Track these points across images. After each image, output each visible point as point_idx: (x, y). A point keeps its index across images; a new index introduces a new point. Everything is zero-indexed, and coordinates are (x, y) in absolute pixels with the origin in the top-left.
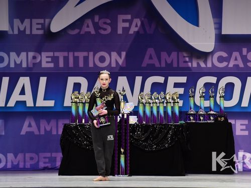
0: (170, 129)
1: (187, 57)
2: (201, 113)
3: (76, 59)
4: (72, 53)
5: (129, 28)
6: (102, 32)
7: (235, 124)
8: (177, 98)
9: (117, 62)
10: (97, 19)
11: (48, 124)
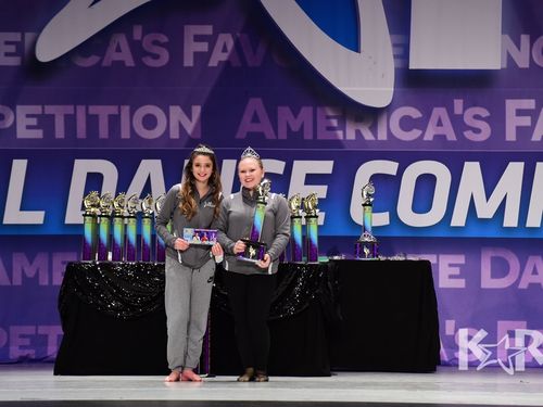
0: (299, 273)
1: (334, 117)
2: (366, 239)
3: (92, 121)
4: (84, 108)
5: (208, 55)
6: (150, 62)
7: (438, 264)
8: (315, 207)
9: (182, 129)
10: (137, 33)
11: (31, 263)
